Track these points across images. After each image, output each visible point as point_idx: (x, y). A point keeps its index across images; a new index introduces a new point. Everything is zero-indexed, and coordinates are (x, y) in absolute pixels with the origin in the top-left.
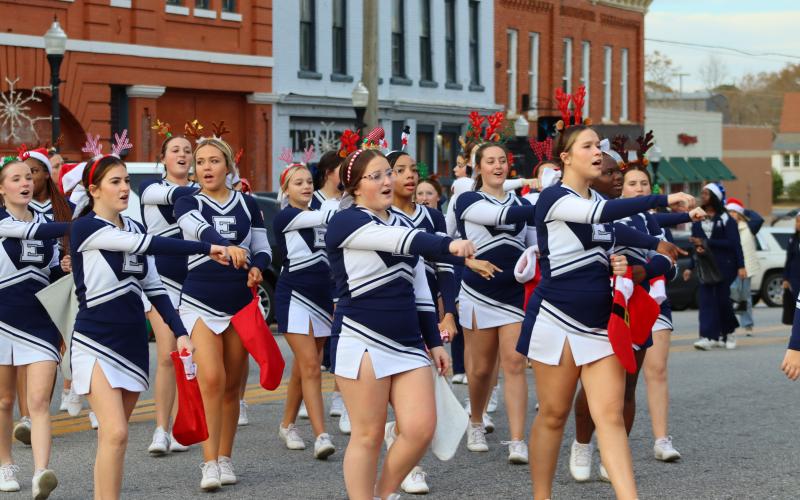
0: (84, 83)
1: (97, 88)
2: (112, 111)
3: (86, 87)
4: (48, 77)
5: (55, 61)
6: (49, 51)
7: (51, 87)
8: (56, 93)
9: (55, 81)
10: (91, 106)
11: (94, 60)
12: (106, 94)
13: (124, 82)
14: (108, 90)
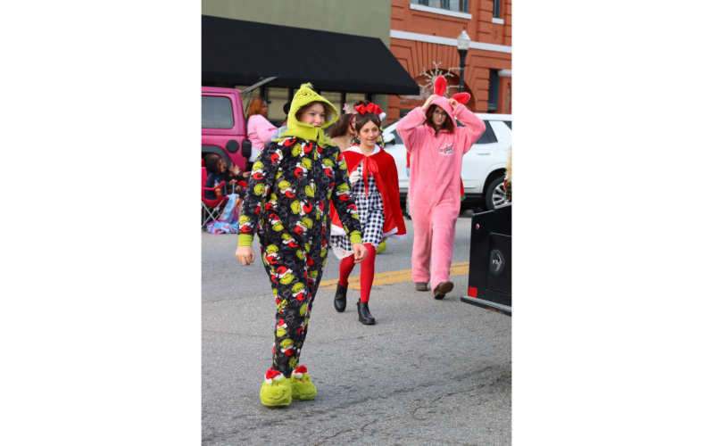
0: (475, 67)
1: (481, 70)
2: (490, 84)
3: (476, 69)
4: (459, 62)
5: (463, 53)
6: (460, 48)
7: (459, 68)
8: (462, 73)
9: (463, 65)
10: (478, 81)
11: (481, 54)
12: (487, 74)
13: (497, 67)
14: (488, 71)
